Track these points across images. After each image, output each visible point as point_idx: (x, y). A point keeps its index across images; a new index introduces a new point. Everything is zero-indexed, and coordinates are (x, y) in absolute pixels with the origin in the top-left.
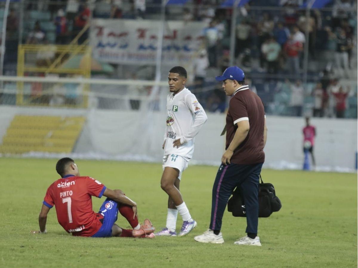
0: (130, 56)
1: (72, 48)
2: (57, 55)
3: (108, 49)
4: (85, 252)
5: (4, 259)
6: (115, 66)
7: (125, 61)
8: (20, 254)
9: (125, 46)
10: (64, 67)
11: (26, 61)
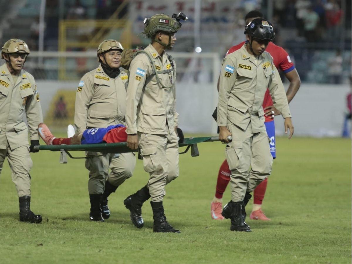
1: (112, 23)
2: (97, 30)
11: (68, 37)
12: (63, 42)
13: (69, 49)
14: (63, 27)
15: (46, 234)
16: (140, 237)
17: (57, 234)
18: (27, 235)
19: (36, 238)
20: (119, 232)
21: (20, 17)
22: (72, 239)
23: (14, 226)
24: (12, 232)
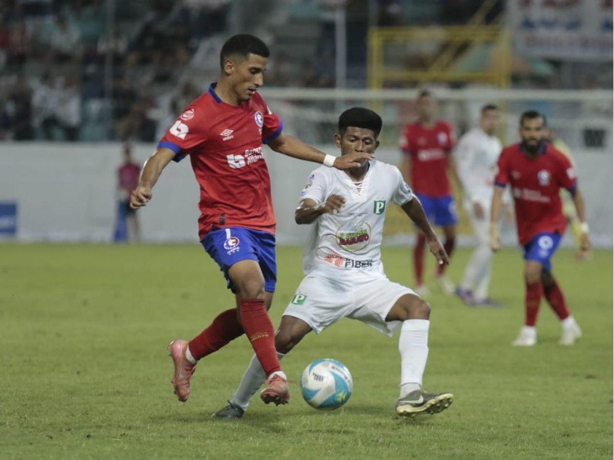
0: (585, 43)
1: (475, 31)
2: (444, 47)
3: (542, 33)
4: (516, 426)
5: (363, 444)
6: (556, 63)
7: (577, 54)
8: (393, 433)
9: (574, 25)
10: (460, 69)
11: (387, 60)
12: (376, 70)
13: (389, 84)
14: (375, 40)
15: (362, 447)
16: (547, 453)
17: (384, 448)
18: (326, 449)
19: (344, 454)
20: (504, 443)
21: (294, 21)
22: (414, 457)
23: (299, 431)
24: (296, 444)
